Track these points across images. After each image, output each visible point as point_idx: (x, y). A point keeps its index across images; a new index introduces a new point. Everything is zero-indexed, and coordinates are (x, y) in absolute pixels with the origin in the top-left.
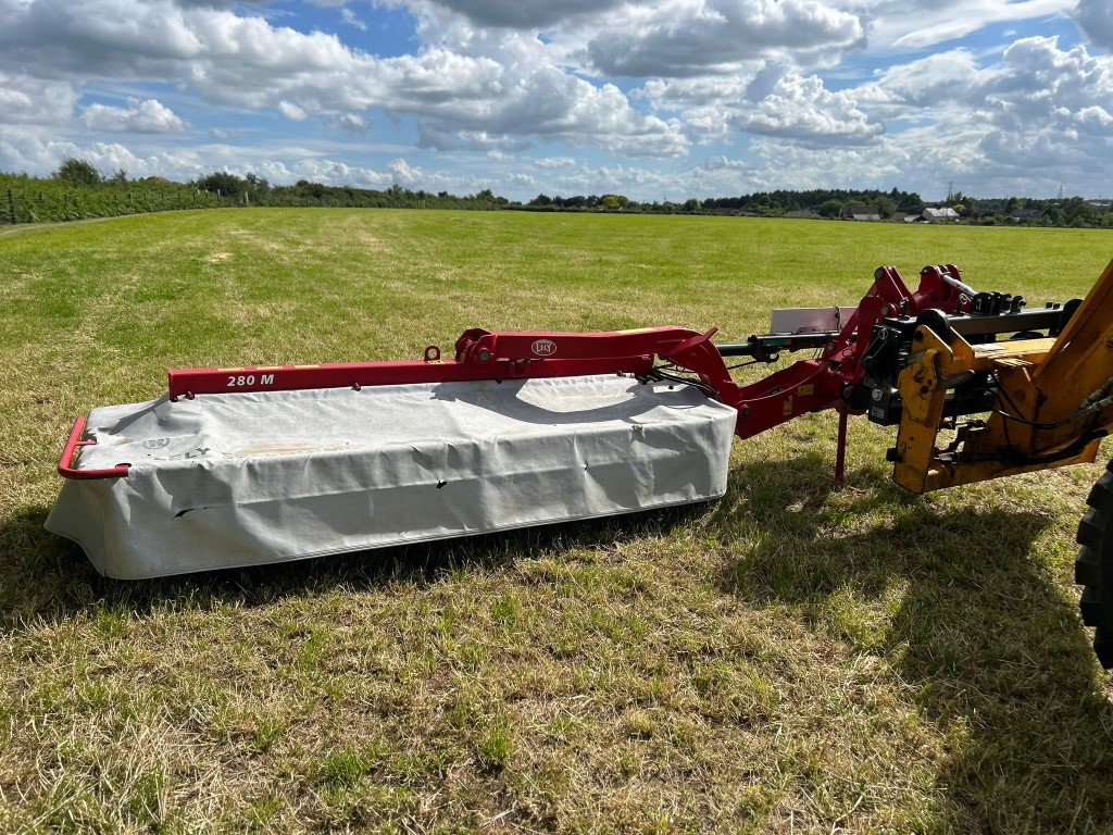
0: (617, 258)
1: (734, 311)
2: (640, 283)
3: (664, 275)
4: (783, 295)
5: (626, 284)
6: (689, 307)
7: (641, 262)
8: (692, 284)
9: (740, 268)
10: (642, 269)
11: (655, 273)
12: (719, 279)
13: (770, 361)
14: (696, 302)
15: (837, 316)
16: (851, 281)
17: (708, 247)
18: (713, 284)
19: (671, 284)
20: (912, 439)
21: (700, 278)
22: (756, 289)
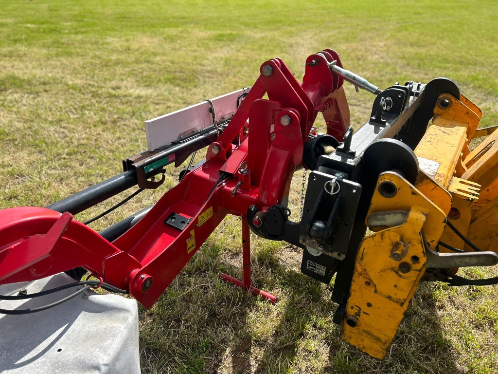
0: (9, 21)
1: (98, 61)
2: (26, 40)
3: (44, 32)
4: (126, 44)
5: (16, 41)
6: (64, 60)
7: (27, 22)
8: (65, 39)
9: (94, 24)
10: (28, 28)
11: (38, 31)
12: (82, 33)
13: (155, 185)
14: (69, 54)
15: (211, 110)
16: (161, 29)
17: (72, 10)
18: (79, 37)
19: (49, 39)
20: (369, 305)
21: (70, 33)
22: (108, 40)
